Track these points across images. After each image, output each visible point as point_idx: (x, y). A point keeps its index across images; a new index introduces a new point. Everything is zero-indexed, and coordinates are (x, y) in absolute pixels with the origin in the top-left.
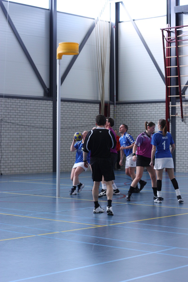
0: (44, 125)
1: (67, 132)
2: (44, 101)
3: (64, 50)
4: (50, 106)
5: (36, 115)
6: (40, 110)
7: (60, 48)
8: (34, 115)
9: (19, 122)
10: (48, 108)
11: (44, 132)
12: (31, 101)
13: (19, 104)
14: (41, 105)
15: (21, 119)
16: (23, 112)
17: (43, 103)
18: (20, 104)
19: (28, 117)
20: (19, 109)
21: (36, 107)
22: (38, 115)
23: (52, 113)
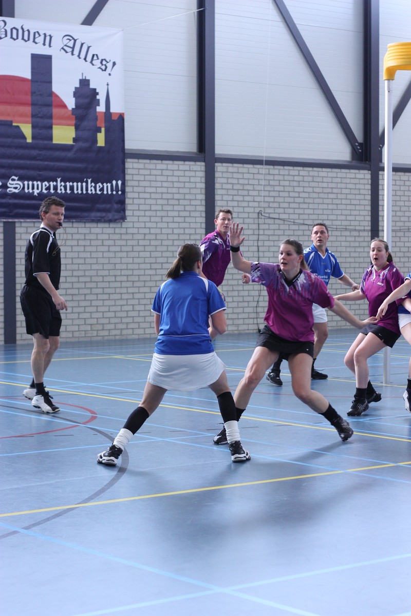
0: (352, 223)
1: (402, 239)
2: (352, 171)
3: (399, 60)
4: (366, 182)
5: (335, 201)
6: (344, 191)
7: (390, 55)
8: (329, 201)
9: (296, 216)
10: (362, 187)
11: (353, 239)
12: (324, 172)
13: (296, 178)
14: (344, 181)
15: (301, 211)
16: (306, 195)
17: (348, 176)
18: (300, 179)
19: (316, 206)
20: (297, 189)
21: (334, 185)
22: (338, 202)
23: (369, 197)
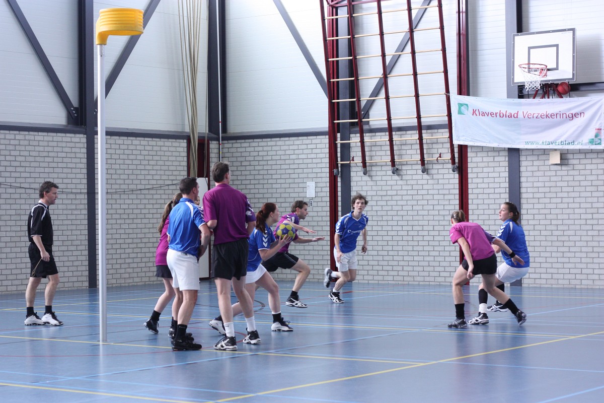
0: (69, 186)
1: (118, 202)
2: (68, 135)
3: (115, 25)
4: (82, 145)
5: (52, 165)
6: (60, 155)
7: (101, 21)
8: (46, 165)
9: (13, 180)
10: (78, 150)
11: (70, 202)
12: (40, 136)
13: (12, 142)
14: (60, 144)
15: (18, 175)
16: (23, 159)
17: (64, 139)
18: (17, 142)
19: (32, 170)
20: (13, 153)
21: (50, 149)
22: (55, 165)
23: (85, 161)
